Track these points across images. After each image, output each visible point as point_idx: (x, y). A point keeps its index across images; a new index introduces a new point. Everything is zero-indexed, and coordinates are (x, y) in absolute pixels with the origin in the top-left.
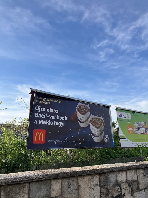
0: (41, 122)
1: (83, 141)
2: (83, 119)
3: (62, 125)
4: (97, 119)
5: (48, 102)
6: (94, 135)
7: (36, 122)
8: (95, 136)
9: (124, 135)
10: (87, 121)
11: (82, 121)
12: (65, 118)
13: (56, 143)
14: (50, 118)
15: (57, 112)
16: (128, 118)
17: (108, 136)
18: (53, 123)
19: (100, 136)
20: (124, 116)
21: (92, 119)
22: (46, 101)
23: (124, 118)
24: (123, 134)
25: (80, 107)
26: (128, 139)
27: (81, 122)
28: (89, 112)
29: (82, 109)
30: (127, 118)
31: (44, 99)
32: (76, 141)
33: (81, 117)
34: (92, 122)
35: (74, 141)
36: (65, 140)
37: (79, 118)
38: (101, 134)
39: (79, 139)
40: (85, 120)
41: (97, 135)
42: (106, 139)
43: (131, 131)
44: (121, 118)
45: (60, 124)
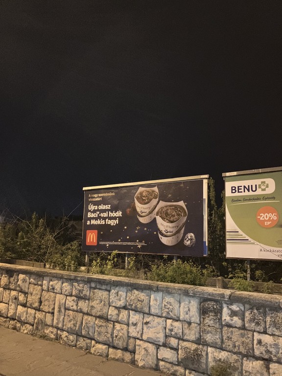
0: (93, 222)
1: (143, 244)
2: (145, 211)
3: (115, 223)
4: (172, 208)
5: (100, 197)
7: (88, 223)
9: (241, 232)
11: (143, 214)
12: (119, 214)
13: (108, 245)
15: (109, 208)
18: (105, 222)
19: (174, 235)
20: (248, 188)
21: (162, 208)
24: (238, 230)
26: (253, 241)
27: (141, 216)
28: (156, 198)
29: (144, 197)
31: (96, 196)
32: (133, 244)
33: (142, 209)
34: (161, 213)
35: (129, 243)
36: (118, 242)
37: (138, 210)
38: (178, 232)
42: (188, 241)
43: (269, 220)
45: (112, 223)
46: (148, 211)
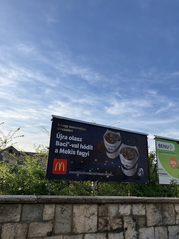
0: (62, 151)
1: (111, 174)
2: (112, 148)
3: (86, 155)
4: (130, 149)
5: (71, 129)
6: (124, 168)
7: (56, 151)
8: (127, 169)
9: (164, 170)
10: (116, 151)
11: (110, 151)
12: (90, 147)
13: (78, 175)
14: (73, 147)
15: (80, 141)
16: (171, 149)
17: (142, 169)
18: (76, 153)
19: (132, 169)
20: (165, 147)
21: (124, 149)
22: (68, 128)
23: (165, 149)
24: (163, 168)
25: (109, 135)
26: (169, 175)
27: (109, 153)
28: (119, 141)
29: (111, 138)
30: (169, 149)
31: (66, 126)
32: (102, 174)
33: (110, 147)
34: (123, 152)
35: (99, 174)
36: (89, 172)
37: (107, 147)
38: (134, 167)
39: (106, 172)
40: (114, 150)
41: (128, 167)
42: (140, 173)
43: (174, 164)
44: (161, 148)
45: (83, 154)
46: (114, 149)
